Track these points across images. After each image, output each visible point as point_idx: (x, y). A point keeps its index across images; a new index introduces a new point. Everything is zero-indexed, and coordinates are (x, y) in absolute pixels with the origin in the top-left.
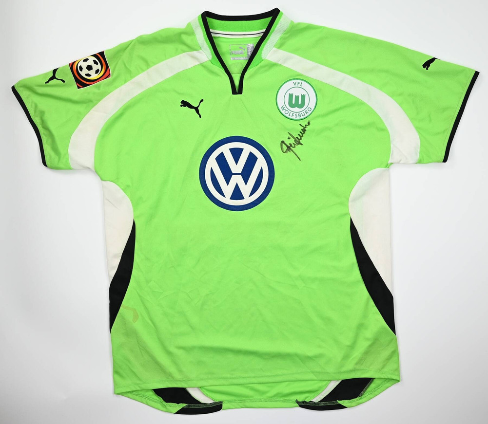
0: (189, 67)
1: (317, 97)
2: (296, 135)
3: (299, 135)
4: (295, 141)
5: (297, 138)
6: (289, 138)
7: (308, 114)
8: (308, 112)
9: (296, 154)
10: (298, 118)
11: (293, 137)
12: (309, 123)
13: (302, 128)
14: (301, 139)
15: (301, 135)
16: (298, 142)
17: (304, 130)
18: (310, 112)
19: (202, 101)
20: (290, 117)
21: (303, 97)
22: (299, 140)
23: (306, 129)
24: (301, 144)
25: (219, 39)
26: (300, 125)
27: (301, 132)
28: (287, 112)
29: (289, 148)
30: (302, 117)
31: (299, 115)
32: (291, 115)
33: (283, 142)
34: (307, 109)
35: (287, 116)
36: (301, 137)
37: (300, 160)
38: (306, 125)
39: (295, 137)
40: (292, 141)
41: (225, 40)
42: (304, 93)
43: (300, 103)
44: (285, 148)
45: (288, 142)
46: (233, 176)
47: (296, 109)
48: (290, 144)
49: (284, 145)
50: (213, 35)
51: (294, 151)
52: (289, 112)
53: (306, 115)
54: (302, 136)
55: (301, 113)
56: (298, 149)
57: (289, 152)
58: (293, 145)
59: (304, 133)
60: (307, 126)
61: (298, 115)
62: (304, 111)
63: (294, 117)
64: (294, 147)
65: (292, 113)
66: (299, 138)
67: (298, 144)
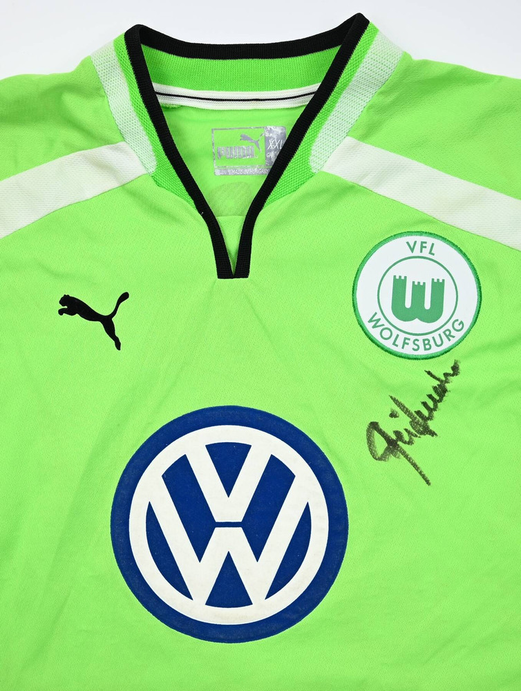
0: (88, 195)
1: (480, 288)
2: (415, 406)
3: (425, 404)
4: (414, 423)
5: (419, 413)
6: (393, 415)
7: (453, 341)
8: (453, 333)
9: (415, 465)
10: (422, 352)
11: (407, 411)
12: (455, 369)
13: (436, 383)
14: (430, 418)
15: (431, 404)
16: (422, 425)
17: (441, 391)
18: (459, 335)
19: (125, 296)
20: (398, 350)
21: (438, 287)
22: (425, 419)
23: (447, 385)
24: (433, 434)
25: (182, 113)
26: (429, 373)
27: (430, 396)
28: (386, 334)
29: (393, 445)
30: (435, 350)
31: (426, 343)
32: (400, 342)
33: (374, 426)
34: (449, 326)
35: (388, 344)
36: (430, 410)
37: (428, 482)
38: (446, 375)
39: (413, 410)
40: (403, 423)
41: (194, 115)
42: (441, 275)
43: (427, 305)
44: (381, 444)
45: (389, 427)
46: (217, 530)
47: (417, 325)
48: (397, 433)
49: (376, 435)
50: (161, 100)
51: (411, 455)
52: (395, 332)
53: (447, 344)
54: (435, 408)
55: (429, 337)
56: (420, 448)
57: (392, 458)
58: (406, 437)
59: (440, 400)
60: (451, 378)
61: (420, 343)
62: (441, 332)
63: (408, 350)
64: (410, 443)
65: (402, 336)
66: (425, 413)
67: (422, 433)
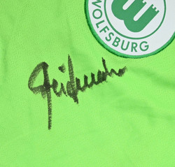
3: (86, 78)
4: (69, 84)
5: (78, 80)
6: (61, 69)
7: (134, 53)
8: (138, 48)
9: (50, 110)
10: (109, 44)
11: (71, 73)
12: (121, 72)
13: (103, 70)
14: (82, 89)
15: (89, 81)
16: (74, 90)
17: (102, 77)
18: (140, 53)
20: (97, 30)
21: (152, 13)
22: (79, 88)
24: (76, 100)
26: (104, 61)
27: (93, 76)
28: (97, 14)
29: (47, 87)
30: (118, 49)
31: (117, 41)
32: (102, 26)
33: (44, 66)
34: (138, 42)
35: (94, 22)
36: (86, 85)
37: (50, 127)
38: (113, 70)
39: (76, 75)
40: (63, 79)
43: (136, 18)
44: (39, 81)
45: (53, 74)
47: (120, 24)
48: (55, 82)
49: (41, 73)
51: (53, 102)
52: (104, 17)
53: (128, 52)
54: (90, 86)
55: (122, 38)
56: (62, 103)
57: (39, 95)
58: (58, 89)
59: (97, 83)
60: (114, 75)
61: (113, 38)
62: (131, 41)
63: (102, 36)
64: (58, 94)
65: (106, 24)
66: (82, 84)
67: (70, 94)
